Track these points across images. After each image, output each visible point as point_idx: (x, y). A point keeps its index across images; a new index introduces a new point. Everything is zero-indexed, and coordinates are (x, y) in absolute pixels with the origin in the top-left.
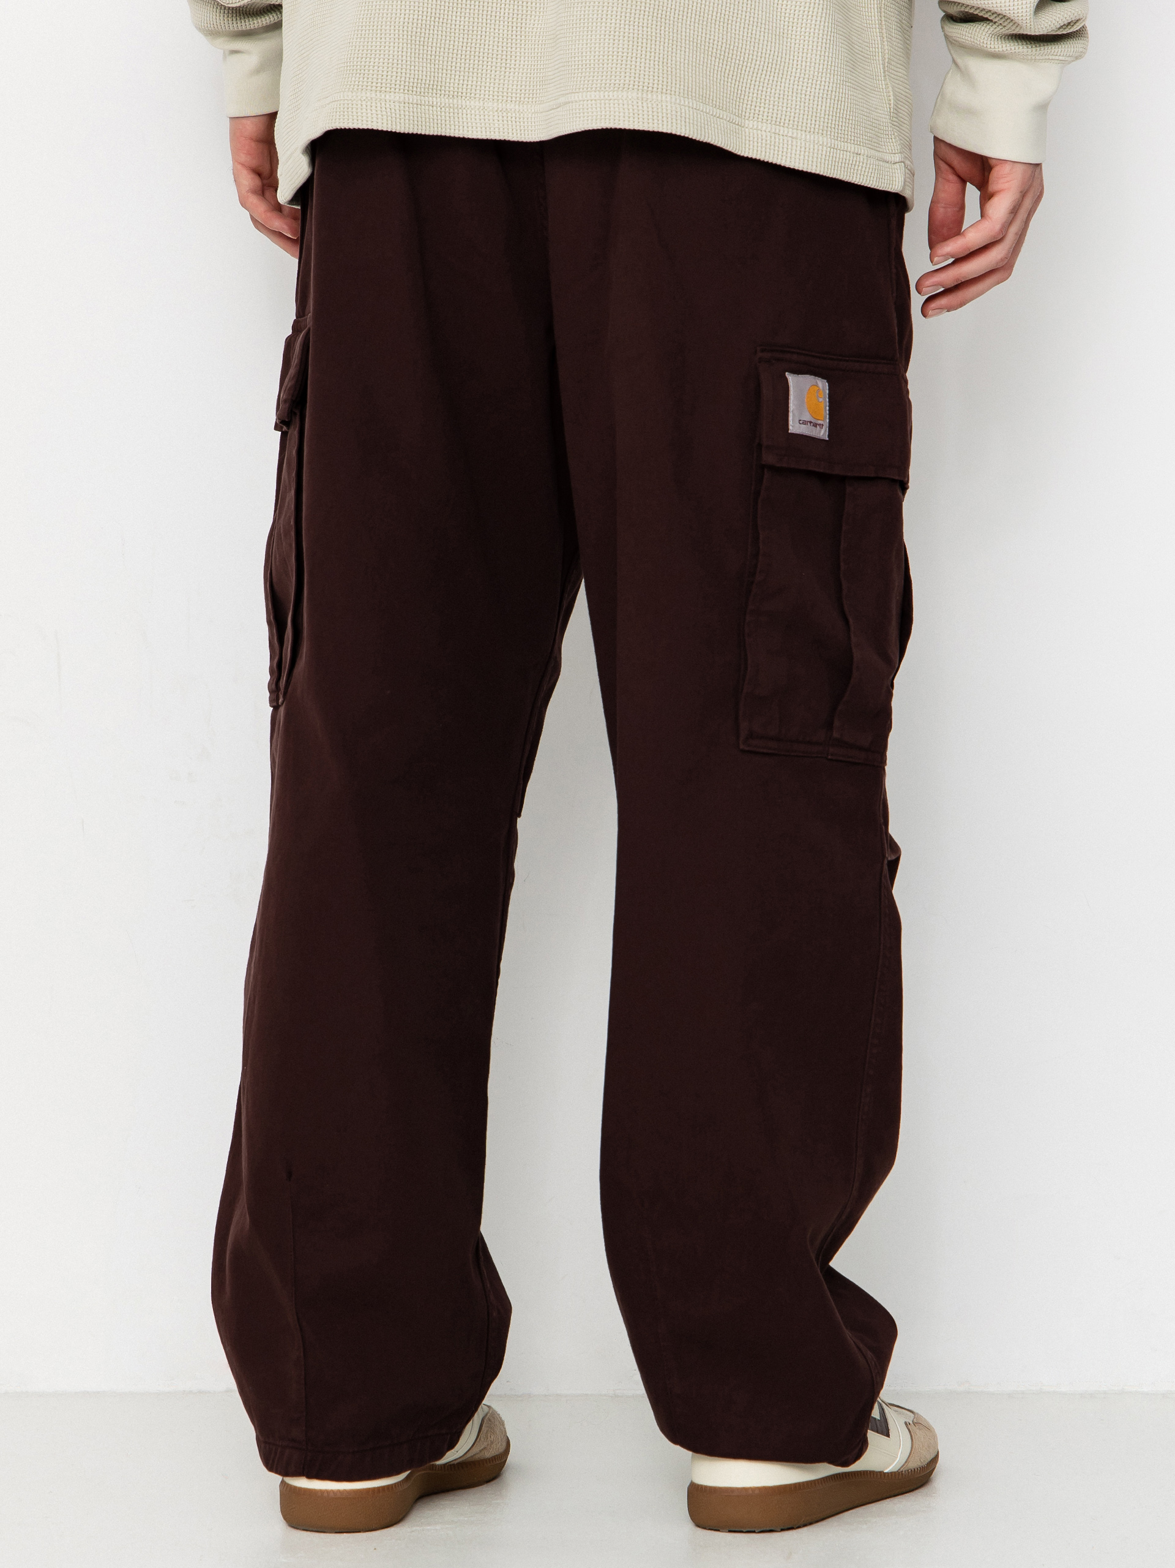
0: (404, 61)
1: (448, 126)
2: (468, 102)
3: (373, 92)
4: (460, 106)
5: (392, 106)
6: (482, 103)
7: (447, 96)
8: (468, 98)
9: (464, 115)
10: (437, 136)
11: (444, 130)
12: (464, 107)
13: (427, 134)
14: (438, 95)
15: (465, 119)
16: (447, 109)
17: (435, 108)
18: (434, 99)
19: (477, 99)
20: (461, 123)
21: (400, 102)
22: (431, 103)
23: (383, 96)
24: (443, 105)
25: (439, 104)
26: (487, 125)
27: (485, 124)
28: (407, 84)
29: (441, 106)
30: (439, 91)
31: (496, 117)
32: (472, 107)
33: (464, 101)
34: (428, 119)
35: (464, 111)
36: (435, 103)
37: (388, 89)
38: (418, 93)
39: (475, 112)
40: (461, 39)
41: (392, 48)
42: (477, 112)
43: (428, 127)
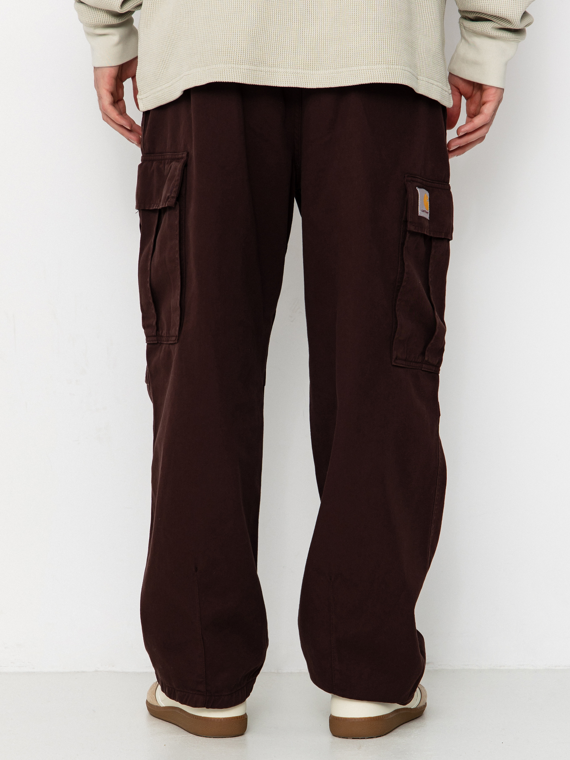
0: (249, 50)
1: (269, 81)
2: (278, 69)
3: (234, 64)
4: (274, 71)
5: (244, 71)
6: (285, 69)
7: (268, 66)
8: (278, 67)
9: (277, 76)
10: (264, 86)
11: (267, 83)
12: (277, 72)
13: (259, 85)
14: (264, 66)
15: (277, 78)
16: (269, 73)
17: (263, 72)
18: (263, 68)
19: (283, 68)
20: (275, 79)
21: (247, 69)
22: (261, 70)
23: (239, 66)
24: (267, 71)
25: (265, 70)
26: (288, 80)
27: (287, 80)
28: (250, 60)
29: (266, 71)
30: (264, 64)
31: (292, 76)
32: (281, 72)
33: (276, 69)
34: (260, 78)
35: (277, 74)
36: (263, 70)
37: (241, 63)
38: (255, 65)
39: (282, 74)
40: (274, 39)
41: (243, 43)
42: (283, 74)
43: (260, 82)
